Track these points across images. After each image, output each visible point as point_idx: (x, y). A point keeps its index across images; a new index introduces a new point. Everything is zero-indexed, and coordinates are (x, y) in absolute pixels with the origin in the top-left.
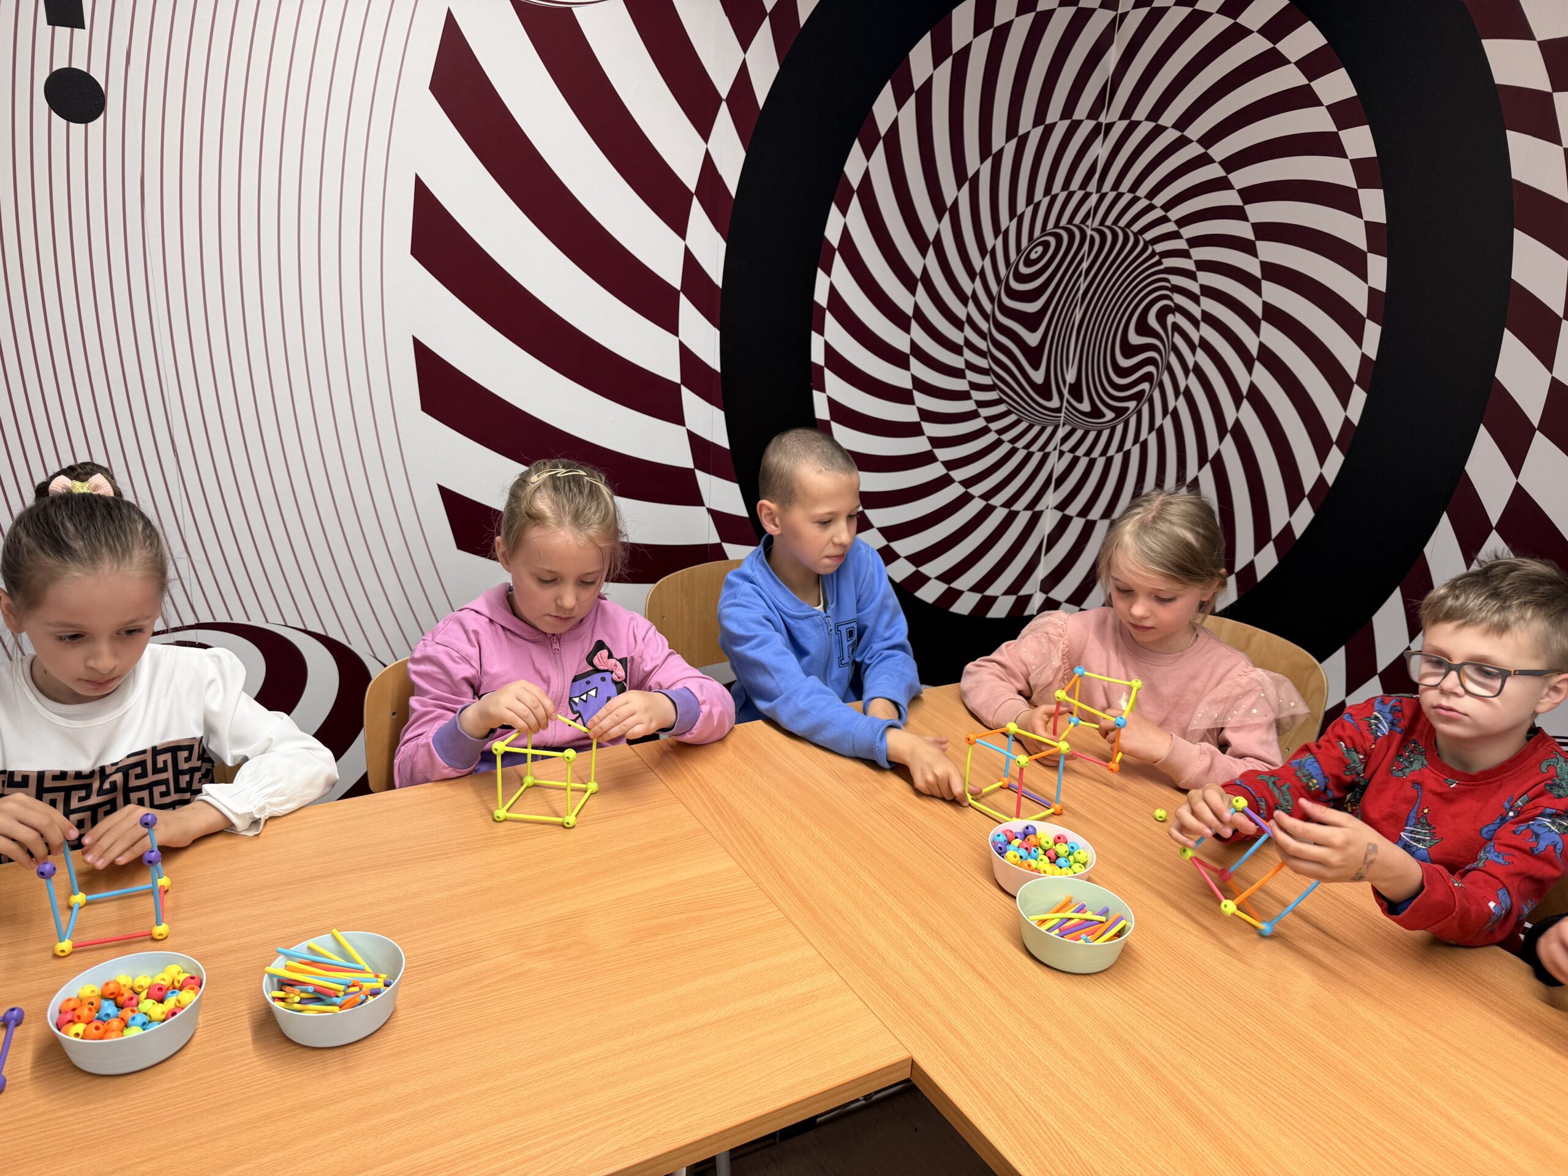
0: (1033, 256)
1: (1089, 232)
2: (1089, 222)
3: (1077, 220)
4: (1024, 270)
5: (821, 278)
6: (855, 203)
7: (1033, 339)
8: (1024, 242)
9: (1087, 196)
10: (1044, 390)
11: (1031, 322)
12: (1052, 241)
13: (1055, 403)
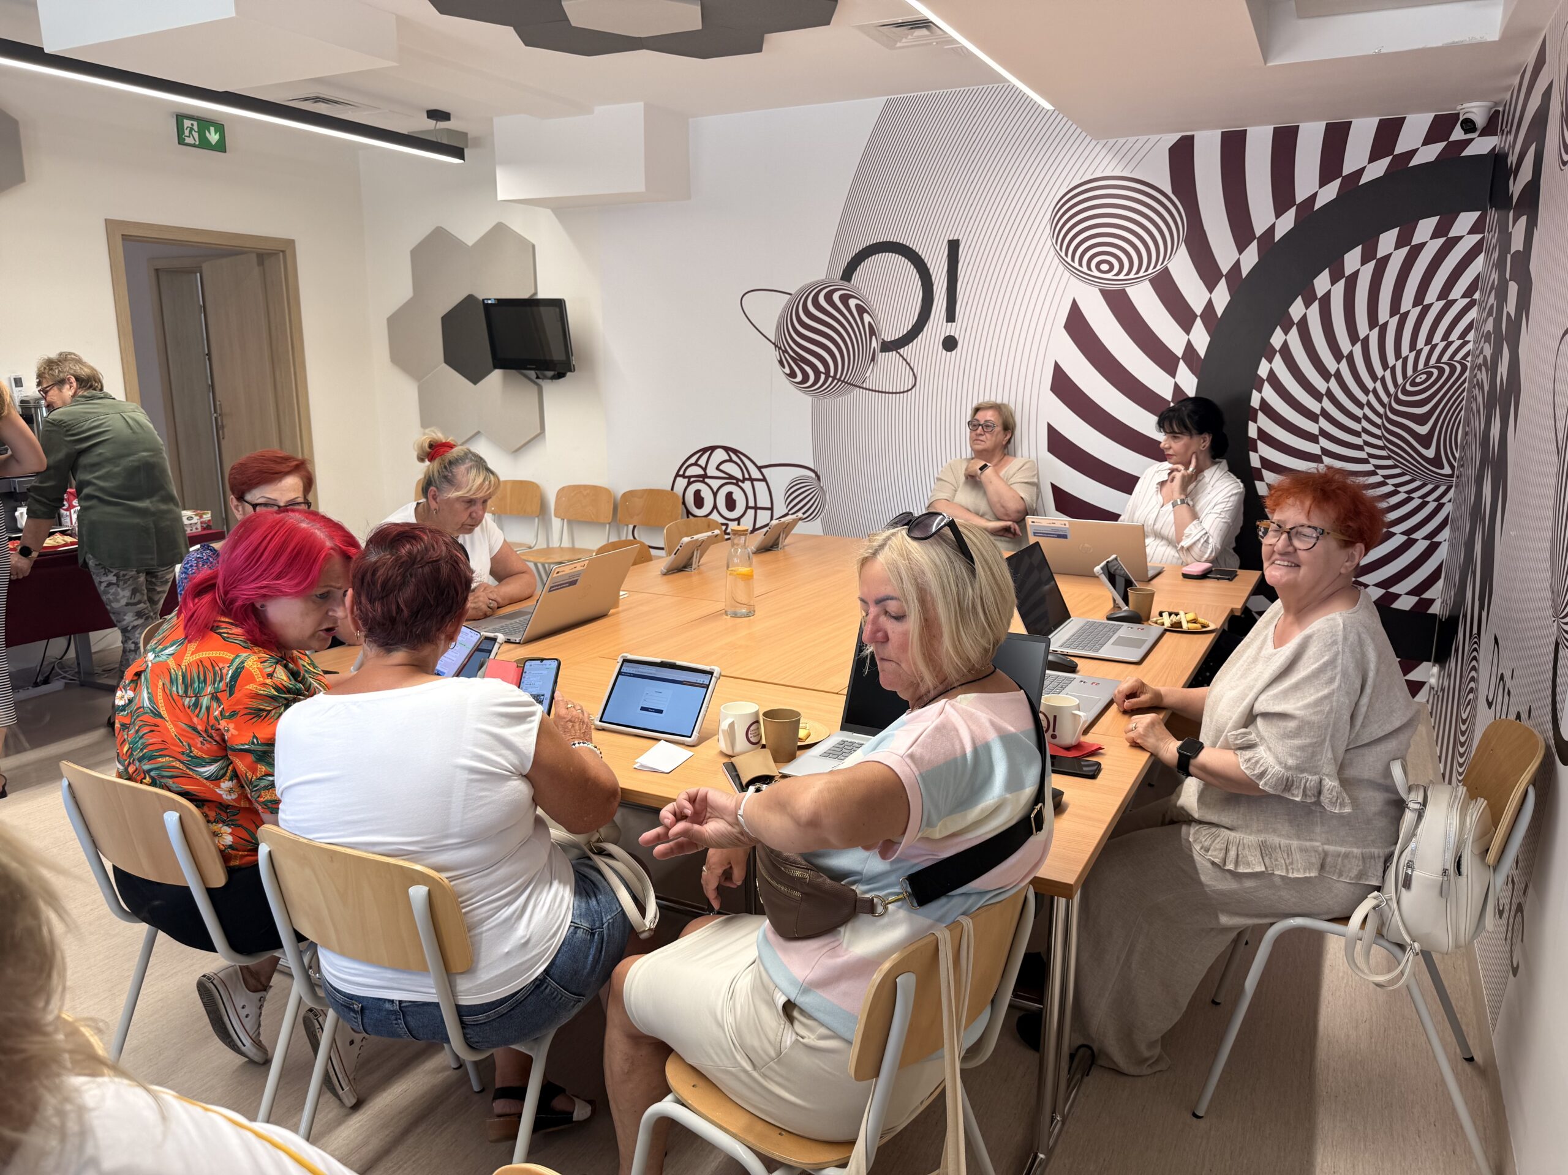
0: (1418, 380)
1: (1469, 365)
2: (1469, 359)
3: (1458, 357)
4: (1408, 388)
5: (1255, 393)
6: (1278, 357)
7: (1423, 430)
8: (1410, 372)
9: (1466, 343)
10: (1437, 462)
11: (1421, 420)
12: (1436, 372)
13: (1447, 470)
